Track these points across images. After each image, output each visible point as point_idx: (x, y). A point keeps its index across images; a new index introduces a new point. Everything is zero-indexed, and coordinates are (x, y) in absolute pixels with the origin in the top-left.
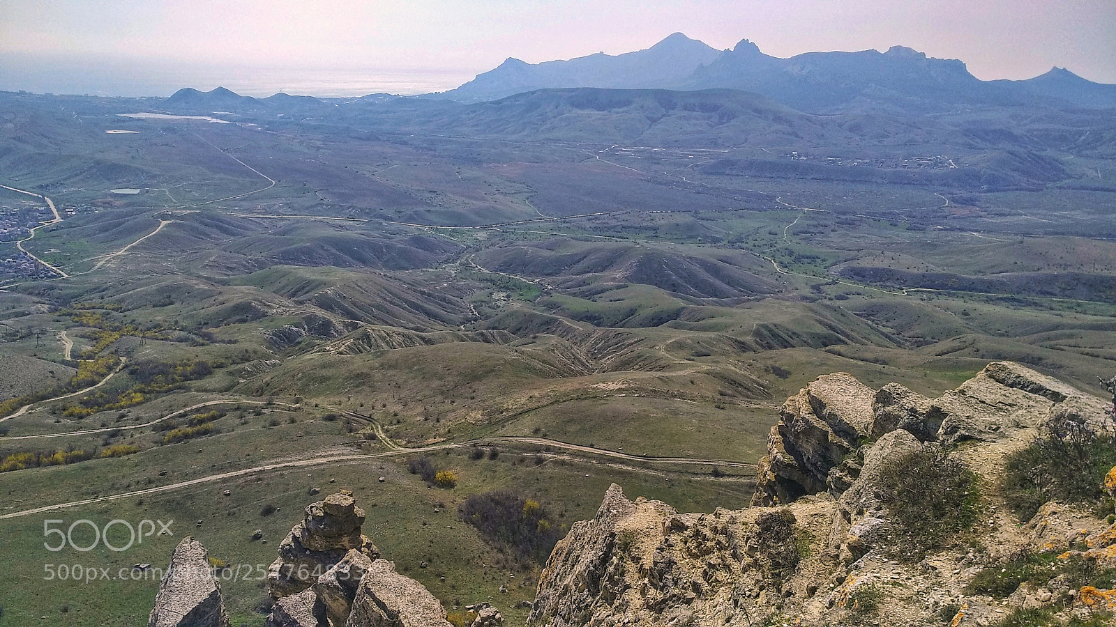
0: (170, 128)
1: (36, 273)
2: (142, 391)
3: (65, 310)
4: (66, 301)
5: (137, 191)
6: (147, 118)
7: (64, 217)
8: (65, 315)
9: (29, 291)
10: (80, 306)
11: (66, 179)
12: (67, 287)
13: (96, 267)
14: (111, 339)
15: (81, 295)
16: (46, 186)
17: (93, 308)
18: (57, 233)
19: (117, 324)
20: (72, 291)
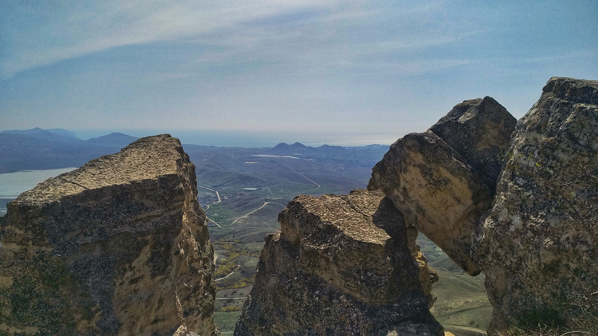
0: (273, 161)
2: (245, 281)
3: (217, 242)
4: (218, 238)
5: (256, 189)
6: (264, 157)
7: (222, 200)
8: (217, 244)
10: (223, 240)
11: (225, 183)
12: (219, 231)
13: (233, 223)
14: (235, 256)
15: (226, 235)
16: (217, 186)
17: (229, 241)
18: (218, 207)
19: (239, 249)
20: (221, 233)
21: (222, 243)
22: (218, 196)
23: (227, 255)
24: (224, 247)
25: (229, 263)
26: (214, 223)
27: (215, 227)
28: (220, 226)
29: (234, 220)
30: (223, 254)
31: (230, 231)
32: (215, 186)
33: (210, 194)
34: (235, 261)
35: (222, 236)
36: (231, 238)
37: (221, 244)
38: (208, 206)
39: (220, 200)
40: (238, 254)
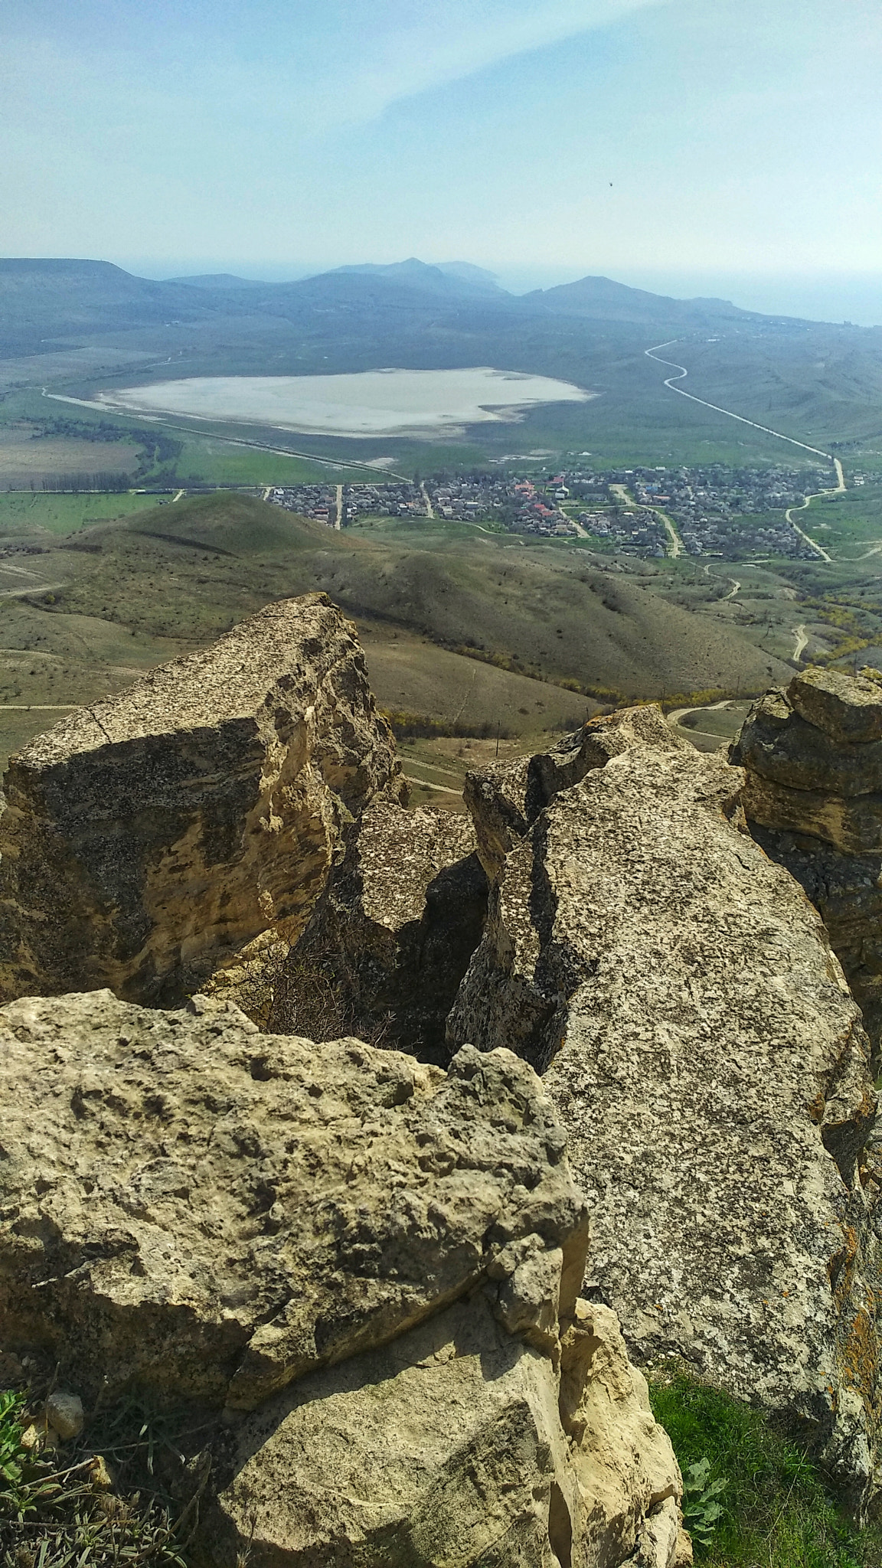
1: (796, 551)
3: (813, 600)
4: (818, 590)
7: (850, 486)
8: (812, 607)
9: (782, 572)
10: (832, 599)
11: (866, 438)
12: (825, 574)
13: (868, 555)
14: (855, 647)
15: (839, 586)
16: (841, 445)
17: (848, 604)
18: (835, 505)
19: (870, 630)
20: (830, 579)
21: (827, 605)
22: (839, 473)
23: (833, 641)
24: (831, 619)
25: (835, 662)
26: (815, 550)
27: (815, 559)
28: (828, 560)
29: (872, 546)
30: (823, 637)
31: (856, 577)
32: (834, 445)
33: (818, 464)
34: (852, 659)
35: (831, 587)
36: (855, 597)
37: (824, 609)
38: (807, 499)
39: (842, 485)
40: (863, 643)
